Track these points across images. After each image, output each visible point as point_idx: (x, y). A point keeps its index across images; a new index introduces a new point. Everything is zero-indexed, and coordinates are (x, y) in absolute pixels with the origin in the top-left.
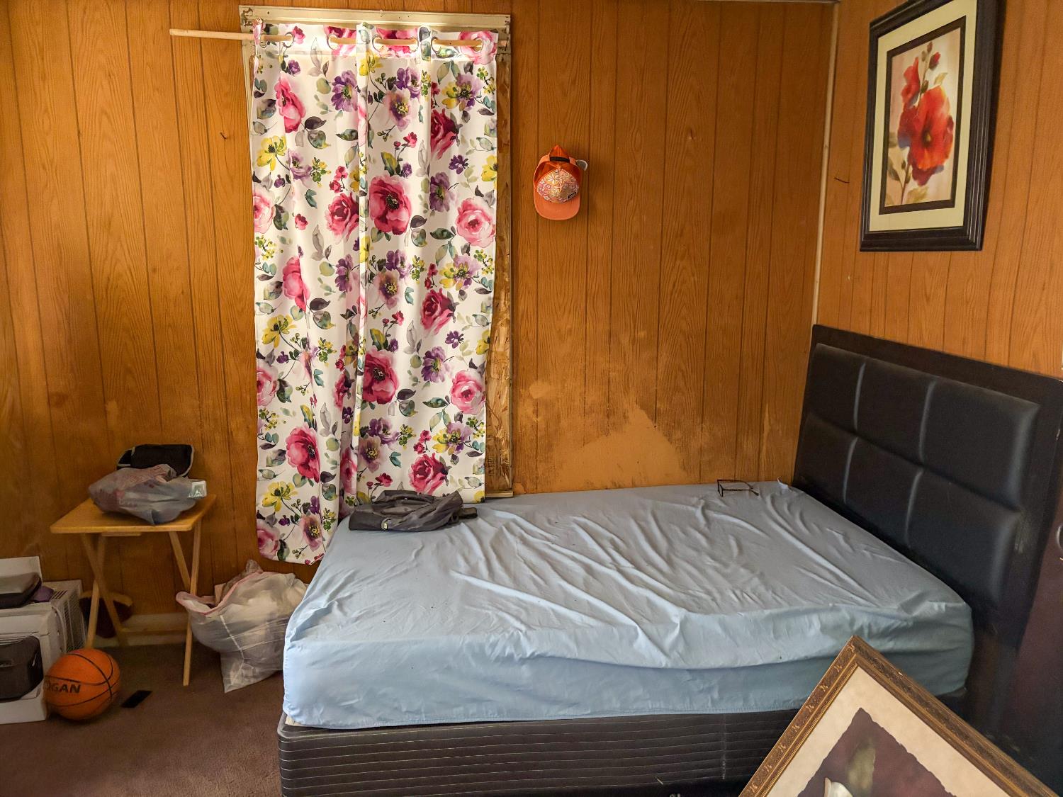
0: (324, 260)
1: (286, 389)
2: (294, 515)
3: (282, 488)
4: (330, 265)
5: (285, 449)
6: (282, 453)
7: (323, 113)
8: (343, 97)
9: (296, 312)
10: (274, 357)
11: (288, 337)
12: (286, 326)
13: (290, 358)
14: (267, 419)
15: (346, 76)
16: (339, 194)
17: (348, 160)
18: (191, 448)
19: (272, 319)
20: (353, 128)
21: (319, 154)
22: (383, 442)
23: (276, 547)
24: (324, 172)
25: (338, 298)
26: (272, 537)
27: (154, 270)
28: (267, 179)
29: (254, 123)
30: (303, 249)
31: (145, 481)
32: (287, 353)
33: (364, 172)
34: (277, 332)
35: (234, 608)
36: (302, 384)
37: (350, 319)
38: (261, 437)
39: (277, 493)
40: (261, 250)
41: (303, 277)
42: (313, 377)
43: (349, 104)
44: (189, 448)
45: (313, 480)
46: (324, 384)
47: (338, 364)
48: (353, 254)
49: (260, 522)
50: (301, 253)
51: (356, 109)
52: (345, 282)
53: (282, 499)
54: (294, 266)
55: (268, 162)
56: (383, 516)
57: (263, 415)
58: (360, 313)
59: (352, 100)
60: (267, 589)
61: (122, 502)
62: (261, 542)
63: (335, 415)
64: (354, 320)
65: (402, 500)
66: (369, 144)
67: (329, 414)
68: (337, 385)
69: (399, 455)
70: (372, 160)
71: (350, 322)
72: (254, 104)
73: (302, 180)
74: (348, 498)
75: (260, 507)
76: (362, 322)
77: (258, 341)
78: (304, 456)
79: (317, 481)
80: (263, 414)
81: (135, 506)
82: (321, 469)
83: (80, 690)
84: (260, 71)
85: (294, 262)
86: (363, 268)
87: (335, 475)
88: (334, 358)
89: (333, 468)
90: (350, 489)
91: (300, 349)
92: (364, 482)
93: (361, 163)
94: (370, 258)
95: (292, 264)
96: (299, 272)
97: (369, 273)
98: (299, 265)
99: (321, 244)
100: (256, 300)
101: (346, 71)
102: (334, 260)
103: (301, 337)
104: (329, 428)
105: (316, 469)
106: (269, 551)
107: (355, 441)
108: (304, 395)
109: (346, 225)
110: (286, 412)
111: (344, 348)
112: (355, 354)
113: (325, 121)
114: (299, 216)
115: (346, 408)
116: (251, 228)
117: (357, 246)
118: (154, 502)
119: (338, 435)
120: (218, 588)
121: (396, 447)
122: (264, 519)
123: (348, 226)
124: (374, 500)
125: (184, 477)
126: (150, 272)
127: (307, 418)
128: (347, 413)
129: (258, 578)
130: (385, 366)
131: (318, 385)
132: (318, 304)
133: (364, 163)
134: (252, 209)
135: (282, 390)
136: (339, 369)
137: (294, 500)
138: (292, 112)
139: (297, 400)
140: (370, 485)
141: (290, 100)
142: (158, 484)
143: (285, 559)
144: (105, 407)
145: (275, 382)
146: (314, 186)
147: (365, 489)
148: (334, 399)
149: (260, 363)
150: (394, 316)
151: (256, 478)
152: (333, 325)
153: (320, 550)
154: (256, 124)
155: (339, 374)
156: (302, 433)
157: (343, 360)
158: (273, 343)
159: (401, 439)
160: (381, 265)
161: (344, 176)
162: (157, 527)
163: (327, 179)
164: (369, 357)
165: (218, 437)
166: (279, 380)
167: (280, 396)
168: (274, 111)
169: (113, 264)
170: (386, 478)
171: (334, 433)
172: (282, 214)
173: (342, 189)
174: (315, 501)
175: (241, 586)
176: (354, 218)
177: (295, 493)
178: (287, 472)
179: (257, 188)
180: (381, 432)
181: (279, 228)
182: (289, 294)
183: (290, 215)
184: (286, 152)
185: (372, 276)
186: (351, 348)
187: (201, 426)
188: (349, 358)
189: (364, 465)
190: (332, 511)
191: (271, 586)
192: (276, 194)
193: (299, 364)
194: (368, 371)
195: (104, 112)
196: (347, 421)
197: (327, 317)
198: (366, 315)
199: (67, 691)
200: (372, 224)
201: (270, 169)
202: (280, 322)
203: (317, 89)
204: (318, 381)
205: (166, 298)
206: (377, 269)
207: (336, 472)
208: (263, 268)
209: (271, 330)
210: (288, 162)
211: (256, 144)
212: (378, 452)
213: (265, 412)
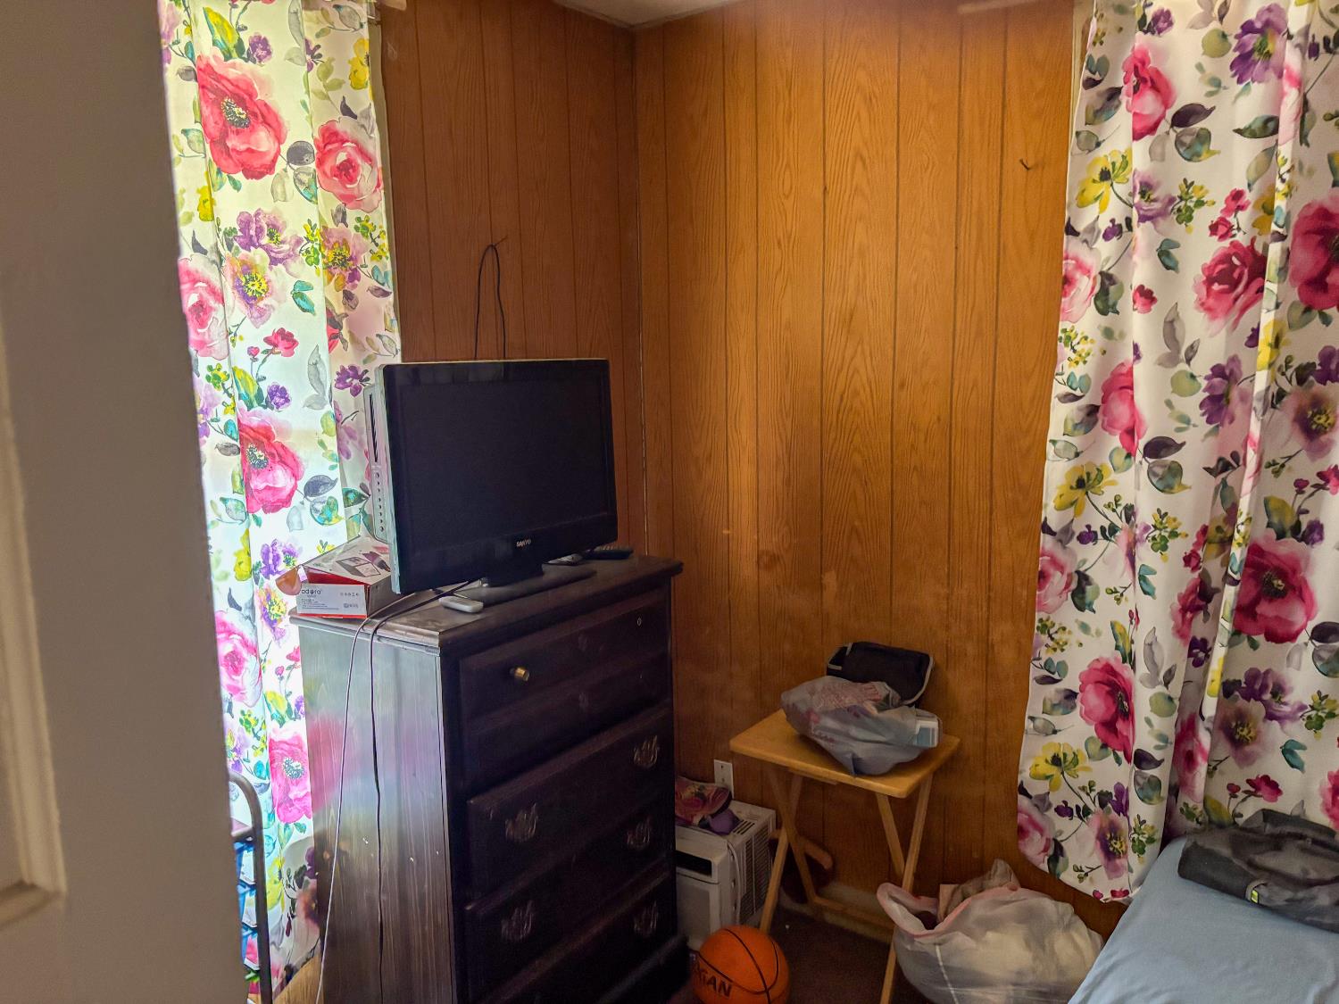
0: (1183, 366)
1: (1088, 588)
2: (1081, 805)
3: (1065, 755)
4: (1193, 376)
5: (1077, 690)
6: (1071, 695)
7: (1210, 94)
8: (1256, 56)
9: (1120, 458)
10: (1073, 533)
11: (1102, 501)
12: (1100, 482)
13: (1100, 536)
14: (1050, 636)
15: (1264, 18)
16: (1226, 243)
17: (1253, 175)
18: (929, 660)
19: (1075, 469)
20: (1270, 114)
21: (1193, 171)
22: (1270, 716)
23: (1046, 850)
24: (1200, 203)
25: (1202, 436)
26: (1041, 831)
27: (902, 386)
28: (1092, 229)
29: (1078, 134)
30: (1141, 349)
31: (848, 705)
32: (1096, 528)
33: (1286, 195)
34: (1080, 492)
35: (960, 939)
36: (1117, 584)
37: (1223, 475)
38: (1036, 663)
39: (1056, 761)
40: (1068, 352)
41: (1135, 397)
42: (1137, 577)
43: (1266, 68)
44: (927, 657)
45: (1121, 754)
46: (1157, 592)
47: (1187, 560)
48: (1244, 354)
49: (1023, 801)
50: (1137, 355)
51: (1280, 76)
52: (1221, 409)
53: (1062, 773)
54: (1122, 378)
55: (1096, 199)
56: (1252, 872)
57: (1044, 628)
58: (1245, 464)
59: (1273, 61)
60: (1020, 922)
61: (815, 730)
62: (1022, 832)
63: (1172, 652)
64: (1231, 478)
65: (1300, 842)
66: (1303, 139)
67: (1160, 647)
68: (1182, 598)
69: (1303, 748)
70: (1305, 171)
71: (1224, 481)
72: (1081, 100)
73: (1154, 223)
74: (1186, 804)
75: (1025, 776)
76: (1247, 484)
77: (1046, 505)
78: (1108, 709)
79: (1129, 761)
80: (1045, 626)
81: (831, 740)
82: (1136, 743)
83: (731, 993)
84: (1099, 40)
85: (1124, 370)
86: (1261, 382)
87: (1163, 760)
88: (1179, 547)
89: (1157, 748)
90: (1193, 791)
91: (1120, 523)
92: (1221, 784)
93: (1281, 176)
94: (1281, 361)
95: (1122, 374)
96: (1131, 388)
97: (1274, 389)
98: (1132, 375)
99: (1178, 335)
100: (1051, 436)
101: (1267, 5)
102: (1202, 366)
103: (1123, 503)
104: (1158, 674)
105: (1127, 737)
106: (1034, 849)
107: (1210, 707)
108: (1118, 604)
109: (1236, 299)
110: (1085, 628)
111: (1204, 530)
112: (1226, 542)
113: (1213, 109)
114: (1141, 289)
115: (1199, 638)
116: (1054, 313)
117: (1253, 340)
118: (856, 739)
119: (1176, 689)
120: (946, 890)
121: (1297, 731)
122: (1029, 797)
123: (1240, 303)
124: (1240, 821)
125: (910, 706)
126: (896, 386)
127: (1121, 644)
128: (1199, 650)
129: (1008, 898)
130: (1290, 571)
131: (1145, 593)
132: (1159, 448)
133: (1286, 176)
134: (1060, 281)
135: (1080, 590)
136: (1189, 569)
137: (1083, 779)
138: (1149, 104)
139: (1105, 611)
140: (1233, 790)
141: (1148, 79)
142: (867, 714)
143: (1059, 875)
144: (821, 579)
145: (1070, 575)
146: (1176, 231)
147: (1222, 795)
148: (1172, 623)
149: (1046, 541)
150: (1320, 475)
151: (1021, 729)
152: (1185, 487)
153: (1121, 883)
154: (1082, 136)
155: (1190, 577)
156: (1109, 669)
157: (1200, 553)
158: (1073, 508)
159: (1309, 717)
160: (1303, 374)
161: (1241, 208)
162: (857, 779)
163: (1205, 217)
164: (1255, 551)
165: (971, 649)
166: (1078, 572)
167: (1076, 599)
168: (1117, 107)
169: (850, 374)
170: (1268, 786)
171: (1166, 684)
172: (1112, 288)
173: (1234, 232)
174: (1121, 792)
175: (979, 906)
176: (1254, 286)
177: (1087, 769)
178: (1076, 731)
179: (1072, 246)
180: (1267, 696)
181: (1103, 312)
182: (1109, 426)
183: (1126, 288)
184: (1130, 176)
185: (1281, 395)
186: (1219, 529)
187: (948, 628)
188: (1214, 548)
189: (1224, 749)
190: (1149, 823)
191: (1029, 917)
192: (1103, 253)
193: (1117, 549)
194: (1251, 576)
195: (859, 155)
196: (1197, 663)
197: (1176, 471)
198: (1258, 470)
199: (715, 988)
200: (1294, 295)
201: (1098, 210)
202: (1088, 474)
203: (1201, 51)
204: (1144, 586)
205: (915, 427)
206: (1294, 381)
207: (1165, 754)
208: (1069, 382)
209: (1071, 488)
210: (1132, 195)
211: (1079, 168)
212: (1258, 732)
213: (1048, 623)
